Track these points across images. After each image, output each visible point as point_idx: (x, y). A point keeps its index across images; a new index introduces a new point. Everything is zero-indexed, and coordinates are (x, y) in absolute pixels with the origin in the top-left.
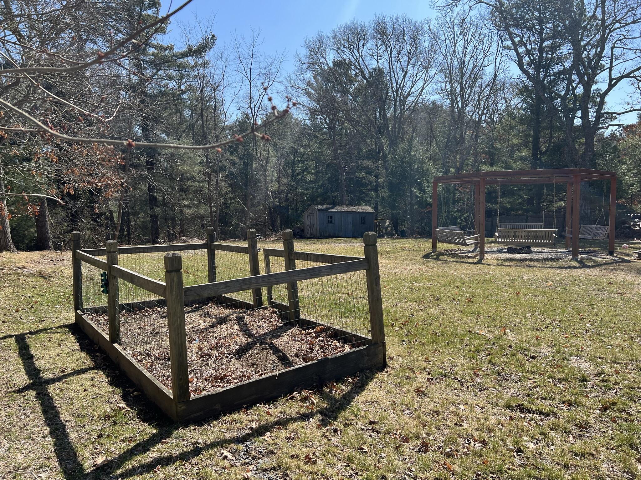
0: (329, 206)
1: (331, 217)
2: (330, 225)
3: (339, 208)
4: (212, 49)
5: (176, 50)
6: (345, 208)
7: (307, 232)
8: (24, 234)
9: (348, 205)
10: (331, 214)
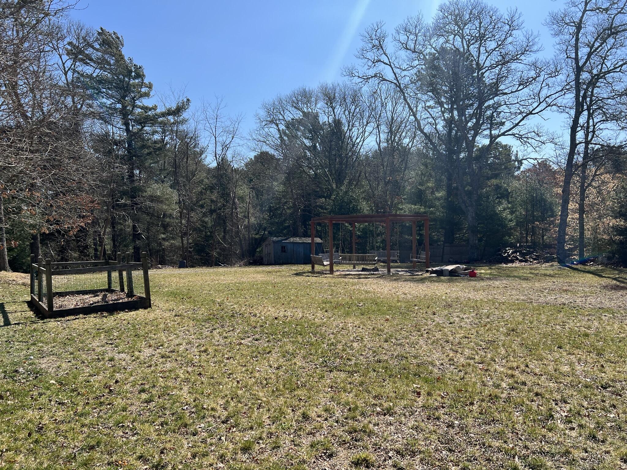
0: (283, 238)
1: (284, 247)
2: (284, 253)
3: (292, 240)
4: (187, 110)
5: (158, 111)
6: (297, 240)
7: (265, 260)
8: (22, 262)
9: (300, 237)
10: (284, 245)
